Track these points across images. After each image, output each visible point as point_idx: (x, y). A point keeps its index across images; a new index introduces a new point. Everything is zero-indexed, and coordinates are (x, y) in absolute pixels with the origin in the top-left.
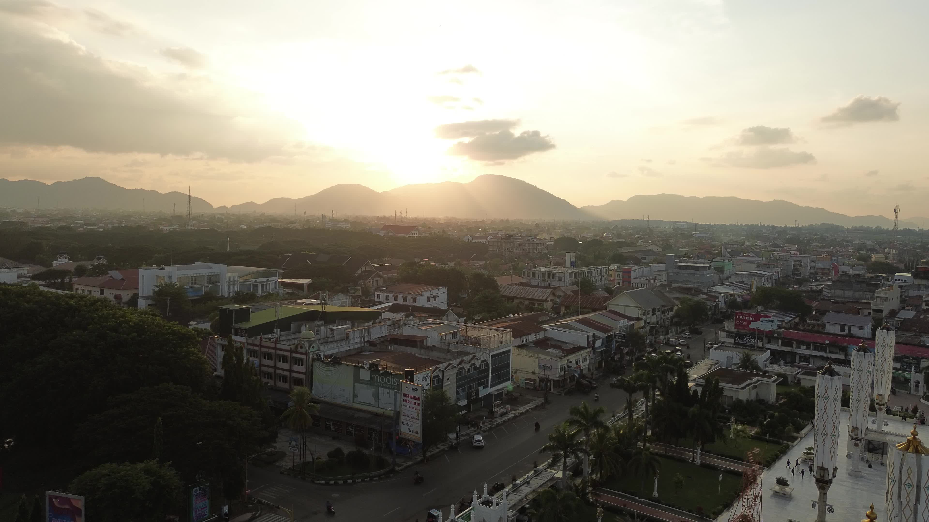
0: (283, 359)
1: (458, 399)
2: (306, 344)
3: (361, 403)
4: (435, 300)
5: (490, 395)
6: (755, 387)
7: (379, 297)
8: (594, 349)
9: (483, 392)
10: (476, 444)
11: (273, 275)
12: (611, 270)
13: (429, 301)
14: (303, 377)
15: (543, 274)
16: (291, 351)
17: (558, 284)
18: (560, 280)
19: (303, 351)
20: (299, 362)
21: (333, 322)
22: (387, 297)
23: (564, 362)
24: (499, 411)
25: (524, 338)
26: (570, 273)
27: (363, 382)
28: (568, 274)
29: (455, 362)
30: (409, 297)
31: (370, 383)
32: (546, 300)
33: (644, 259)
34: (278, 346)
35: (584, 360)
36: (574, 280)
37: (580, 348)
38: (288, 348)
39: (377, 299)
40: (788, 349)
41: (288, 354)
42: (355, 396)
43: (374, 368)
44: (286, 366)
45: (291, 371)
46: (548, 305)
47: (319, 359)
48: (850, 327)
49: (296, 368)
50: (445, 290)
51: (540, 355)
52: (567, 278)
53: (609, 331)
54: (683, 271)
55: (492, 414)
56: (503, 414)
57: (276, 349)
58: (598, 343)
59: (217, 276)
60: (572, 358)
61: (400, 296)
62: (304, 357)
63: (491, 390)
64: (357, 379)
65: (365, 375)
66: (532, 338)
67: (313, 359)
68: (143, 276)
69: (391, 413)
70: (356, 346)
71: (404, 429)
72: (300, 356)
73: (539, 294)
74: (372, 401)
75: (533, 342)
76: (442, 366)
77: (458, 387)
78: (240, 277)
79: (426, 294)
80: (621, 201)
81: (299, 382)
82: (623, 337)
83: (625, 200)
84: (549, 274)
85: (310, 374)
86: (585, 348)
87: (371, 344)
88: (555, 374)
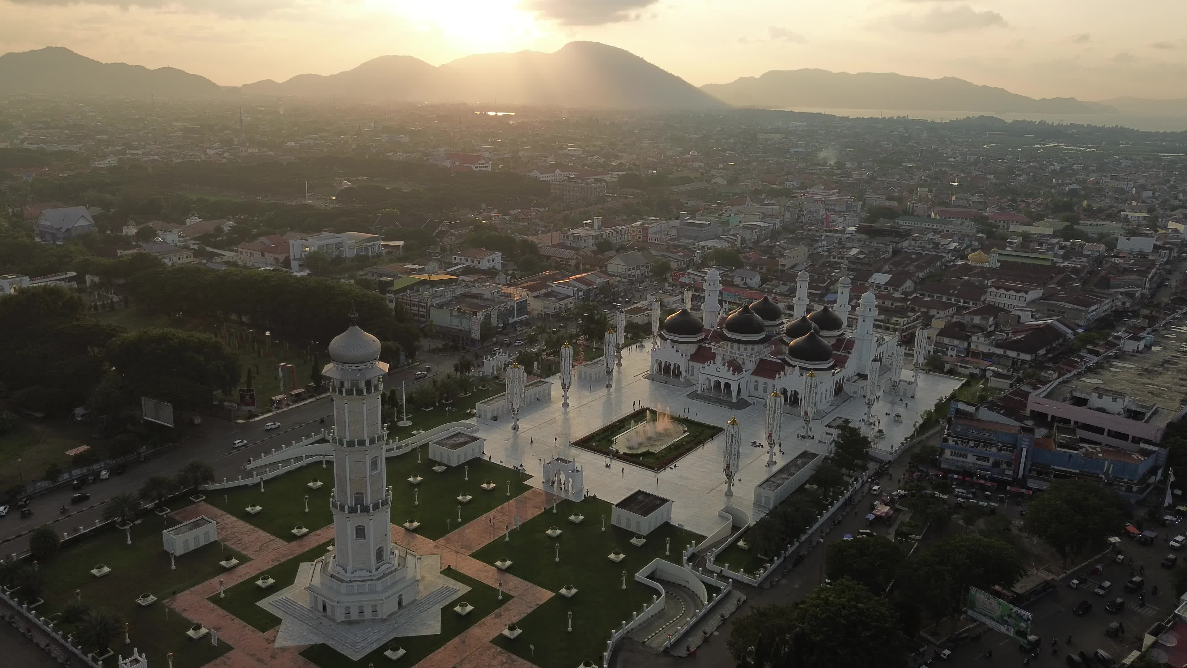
0: (415, 305)
1: (498, 324)
2: (426, 299)
3: (453, 325)
4: (493, 261)
5: (515, 322)
6: (646, 316)
7: (455, 259)
8: (578, 297)
9: (511, 321)
10: (505, 342)
11: (376, 239)
12: (634, 227)
13: (489, 263)
14: (425, 314)
15: (574, 237)
16: (418, 302)
17: (584, 244)
18: (585, 241)
19: (425, 302)
20: (423, 307)
21: (435, 286)
22: (460, 259)
23: (557, 305)
24: (518, 329)
25: (539, 292)
26: (593, 236)
27: (453, 316)
28: (591, 237)
29: (496, 307)
30: (475, 260)
31: (457, 317)
32: (571, 259)
33: (687, 203)
34: (412, 299)
35: (571, 303)
36: (597, 241)
37: (568, 297)
38: (417, 300)
39: (454, 261)
40: (697, 294)
41: (417, 303)
42: (451, 322)
43: (459, 310)
44: (416, 309)
45: (419, 311)
46: (573, 263)
47: (433, 306)
48: (746, 278)
49: (422, 309)
50: (500, 254)
51: (544, 302)
52: (590, 240)
53: (591, 285)
54: (689, 228)
55: (515, 330)
56: (521, 331)
57: (410, 301)
58: (581, 294)
59: (341, 243)
60: (563, 303)
61: (469, 259)
62: (425, 304)
63: (515, 319)
64: (451, 315)
65: (455, 313)
66: (543, 291)
67: (430, 306)
68: (293, 245)
69: (467, 329)
70: (449, 299)
71: (473, 335)
72: (423, 304)
73: (566, 254)
74: (459, 324)
75: (543, 294)
76: (490, 309)
77: (498, 318)
78: (356, 243)
79: (488, 258)
80: (752, 78)
81: (423, 316)
82: (597, 289)
83: (758, 76)
84: (578, 237)
85: (429, 313)
86: (572, 297)
87: (456, 297)
88: (551, 311)
